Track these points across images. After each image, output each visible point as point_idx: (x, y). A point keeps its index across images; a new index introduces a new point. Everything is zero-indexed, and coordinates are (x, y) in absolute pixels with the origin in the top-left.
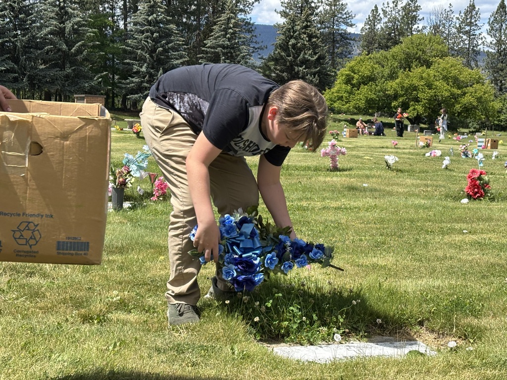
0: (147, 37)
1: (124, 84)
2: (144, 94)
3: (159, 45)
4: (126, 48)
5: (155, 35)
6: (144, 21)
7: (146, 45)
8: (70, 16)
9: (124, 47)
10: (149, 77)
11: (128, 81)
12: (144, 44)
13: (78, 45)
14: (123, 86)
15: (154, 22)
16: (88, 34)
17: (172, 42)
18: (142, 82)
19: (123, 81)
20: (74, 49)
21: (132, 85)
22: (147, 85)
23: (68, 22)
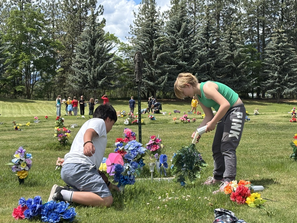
0: (277, 56)
1: (264, 84)
2: (276, 89)
3: (284, 60)
4: (265, 63)
5: (282, 54)
6: (275, 47)
7: (277, 61)
8: (236, 48)
9: (264, 63)
10: (279, 79)
11: (266, 82)
12: (276, 60)
13: (242, 63)
14: (264, 85)
15: (281, 47)
16: (247, 57)
17: (292, 58)
18: (275, 82)
19: (264, 82)
20: (239, 66)
21: (269, 84)
22: (278, 84)
23: (235, 51)
